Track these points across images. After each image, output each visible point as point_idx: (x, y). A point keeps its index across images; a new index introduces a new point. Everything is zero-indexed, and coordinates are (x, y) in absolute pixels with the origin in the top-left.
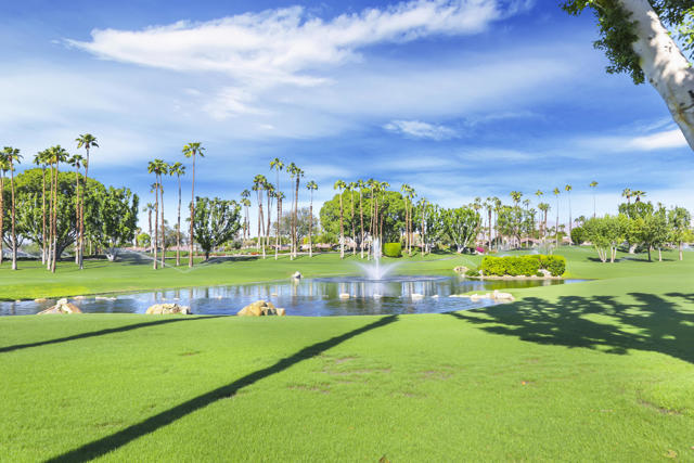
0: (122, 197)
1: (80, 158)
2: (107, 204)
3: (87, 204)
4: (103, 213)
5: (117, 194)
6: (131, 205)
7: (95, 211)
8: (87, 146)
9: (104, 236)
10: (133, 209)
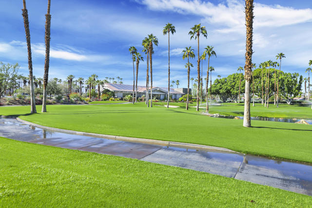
0: (294, 77)
1: (276, 63)
2: (288, 81)
3: (279, 81)
4: (286, 85)
5: (292, 76)
6: (298, 80)
7: (282, 84)
8: (281, 58)
9: (286, 94)
10: (300, 82)
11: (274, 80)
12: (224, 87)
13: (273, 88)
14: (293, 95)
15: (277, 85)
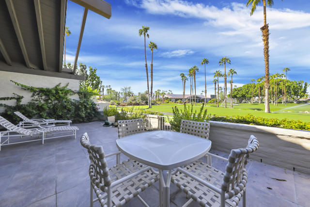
0: (300, 84)
1: (283, 74)
2: (294, 87)
3: (286, 87)
4: (293, 89)
5: (298, 83)
6: (304, 86)
7: (289, 89)
8: (287, 71)
9: (293, 96)
10: (305, 87)
11: (282, 86)
12: (240, 93)
13: (281, 92)
14: (299, 97)
15: (284, 90)
